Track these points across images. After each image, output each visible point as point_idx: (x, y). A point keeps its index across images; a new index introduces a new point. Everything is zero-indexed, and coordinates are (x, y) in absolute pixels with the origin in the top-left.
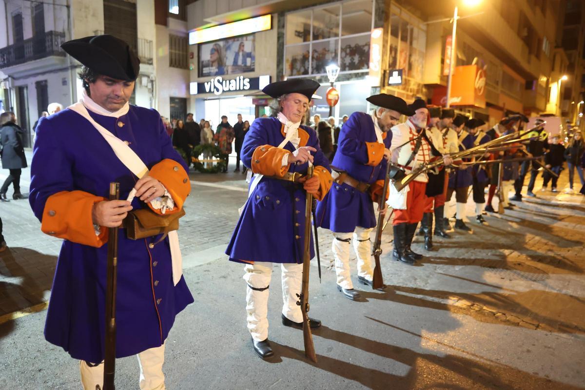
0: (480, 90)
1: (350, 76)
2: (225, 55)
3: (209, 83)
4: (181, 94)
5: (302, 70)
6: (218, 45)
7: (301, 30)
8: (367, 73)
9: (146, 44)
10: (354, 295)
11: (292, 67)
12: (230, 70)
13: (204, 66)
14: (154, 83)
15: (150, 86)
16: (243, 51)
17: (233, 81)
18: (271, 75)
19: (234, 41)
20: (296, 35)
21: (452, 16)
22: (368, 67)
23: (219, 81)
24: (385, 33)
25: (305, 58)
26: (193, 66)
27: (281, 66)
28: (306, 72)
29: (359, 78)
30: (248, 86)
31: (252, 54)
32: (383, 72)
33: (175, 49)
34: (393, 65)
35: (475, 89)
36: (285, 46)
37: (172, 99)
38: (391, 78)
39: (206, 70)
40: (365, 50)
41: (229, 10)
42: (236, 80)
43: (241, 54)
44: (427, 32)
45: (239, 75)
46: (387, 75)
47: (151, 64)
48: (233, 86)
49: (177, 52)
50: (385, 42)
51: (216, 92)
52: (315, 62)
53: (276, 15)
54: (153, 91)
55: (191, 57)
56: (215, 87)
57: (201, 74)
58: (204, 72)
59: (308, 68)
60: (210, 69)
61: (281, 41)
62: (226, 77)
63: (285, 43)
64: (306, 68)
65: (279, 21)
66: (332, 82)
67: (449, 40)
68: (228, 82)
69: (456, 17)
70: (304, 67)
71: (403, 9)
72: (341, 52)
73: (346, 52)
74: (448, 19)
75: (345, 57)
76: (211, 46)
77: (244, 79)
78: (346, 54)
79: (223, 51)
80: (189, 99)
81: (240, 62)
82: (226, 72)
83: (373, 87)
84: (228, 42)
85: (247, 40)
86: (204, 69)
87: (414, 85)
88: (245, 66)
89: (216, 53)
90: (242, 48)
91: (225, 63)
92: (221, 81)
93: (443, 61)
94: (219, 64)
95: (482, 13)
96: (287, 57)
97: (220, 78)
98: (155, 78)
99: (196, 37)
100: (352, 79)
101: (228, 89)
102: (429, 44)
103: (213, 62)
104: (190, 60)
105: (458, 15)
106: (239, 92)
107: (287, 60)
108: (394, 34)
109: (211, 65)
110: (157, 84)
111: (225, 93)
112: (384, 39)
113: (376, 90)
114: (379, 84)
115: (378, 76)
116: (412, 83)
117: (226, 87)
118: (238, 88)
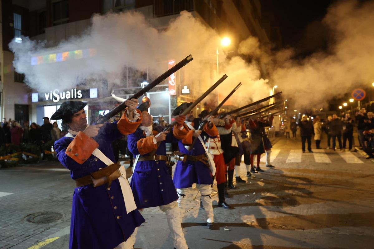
3: (48, 94)
4: (25, 102)
5: (122, 85)
8: (167, 87)
17: (68, 92)
18: (98, 89)
21: (215, 53)
22: (168, 83)
23: (56, 92)
28: (125, 86)
29: (162, 90)
30: (80, 96)
32: (177, 86)
37: (17, 107)
38: (183, 90)
42: (71, 92)
45: (74, 88)
46: (180, 88)
47: (0, 80)
48: (69, 95)
52: (131, 79)
56: (53, 97)
59: (126, 83)
69: (217, 54)
72: (149, 73)
73: (152, 73)
74: (213, 54)
77: (77, 91)
80: (31, 106)
83: (172, 96)
92: (58, 92)
95: (233, 51)
97: (58, 90)
98: (2, 90)
99: (36, 61)
101: (64, 98)
110: (4, 96)
113: (174, 97)
114: (175, 94)
115: (174, 89)
116: (195, 92)
117: (63, 96)
118: (72, 97)
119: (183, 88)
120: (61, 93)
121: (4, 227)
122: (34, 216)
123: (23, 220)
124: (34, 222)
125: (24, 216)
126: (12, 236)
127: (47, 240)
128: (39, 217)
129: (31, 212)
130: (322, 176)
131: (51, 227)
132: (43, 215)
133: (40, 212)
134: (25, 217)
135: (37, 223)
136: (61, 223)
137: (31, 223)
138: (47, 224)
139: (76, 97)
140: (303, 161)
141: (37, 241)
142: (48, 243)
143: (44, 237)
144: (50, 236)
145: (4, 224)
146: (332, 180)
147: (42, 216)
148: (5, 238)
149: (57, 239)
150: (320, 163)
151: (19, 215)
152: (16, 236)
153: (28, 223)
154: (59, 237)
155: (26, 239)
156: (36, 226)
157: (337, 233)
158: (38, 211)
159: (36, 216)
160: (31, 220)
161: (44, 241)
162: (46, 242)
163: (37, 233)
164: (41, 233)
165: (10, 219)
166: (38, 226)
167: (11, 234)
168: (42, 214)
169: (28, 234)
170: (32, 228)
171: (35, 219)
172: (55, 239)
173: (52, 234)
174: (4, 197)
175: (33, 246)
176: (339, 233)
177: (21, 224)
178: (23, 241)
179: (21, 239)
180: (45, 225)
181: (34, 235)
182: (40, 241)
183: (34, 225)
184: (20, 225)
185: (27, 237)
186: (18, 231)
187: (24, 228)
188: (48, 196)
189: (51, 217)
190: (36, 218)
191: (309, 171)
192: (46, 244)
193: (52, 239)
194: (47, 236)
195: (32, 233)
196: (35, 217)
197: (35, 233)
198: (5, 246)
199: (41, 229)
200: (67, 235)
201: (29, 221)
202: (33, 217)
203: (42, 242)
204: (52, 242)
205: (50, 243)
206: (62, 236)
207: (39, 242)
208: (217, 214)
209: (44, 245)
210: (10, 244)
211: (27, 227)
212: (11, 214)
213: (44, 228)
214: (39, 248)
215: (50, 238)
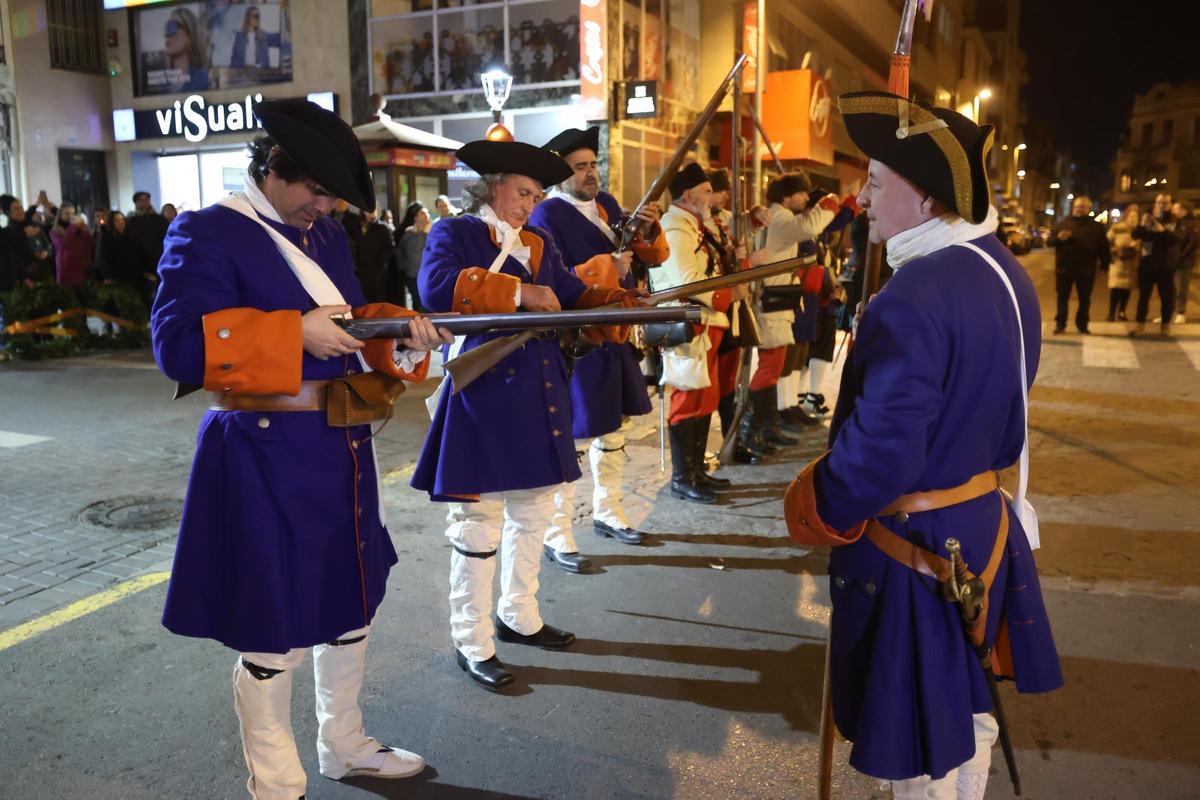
0: (821, 125)
1: (537, 96)
2: (208, 40)
3: (169, 113)
4: (92, 140)
5: (417, 80)
6: (188, 12)
8: (576, 90)
11: (391, 73)
12: (223, 79)
13: (148, 67)
14: (11, 111)
16: (256, 28)
17: (234, 107)
18: (336, 92)
22: (578, 76)
23: (195, 107)
25: (421, 51)
26: (119, 67)
27: (360, 69)
28: (427, 86)
29: (558, 100)
31: (283, 37)
32: (612, 87)
33: (65, 23)
34: (632, 69)
35: (811, 123)
36: (369, 21)
37: (66, 156)
38: (631, 101)
39: (155, 78)
40: (566, 35)
42: (243, 105)
43: (251, 36)
45: (252, 90)
46: (622, 95)
47: (2, 60)
48: (236, 118)
49: (70, 28)
50: (612, 15)
51: (188, 135)
52: (447, 60)
54: (9, 131)
55: (111, 41)
56: (185, 122)
57: (141, 88)
58: (151, 82)
59: (432, 74)
60: (166, 75)
61: (356, 8)
62: (215, 95)
63: (368, 14)
64: (427, 73)
66: (497, 109)
67: (750, 12)
68: (221, 109)
70: (422, 73)
72: (512, 38)
73: (522, 37)
75: (522, 51)
76: (167, 14)
78: (524, 44)
79: (202, 30)
80: (113, 153)
81: (250, 58)
82: (214, 85)
84: (213, 10)
85: (265, 2)
86: (150, 74)
87: (680, 114)
88: (266, 66)
89: (181, 32)
90: (253, 21)
91: (211, 61)
92: (202, 106)
94: (191, 61)
96: (377, 47)
97: (199, 99)
98: (14, 99)
100: (542, 103)
101: (222, 128)
103: (175, 56)
104: (109, 52)
107: (377, 56)
109: (168, 63)
111: (213, 138)
112: (609, 8)
114: (603, 116)
115: (600, 98)
116: (676, 110)
117: (217, 121)
118: (250, 125)
119: (631, 94)
120: (211, 110)
121: (16, 536)
122: (109, 506)
123: (76, 517)
124: (108, 526)
125: (79, 506)
126: (41, 561)
127: (143, 578)
128: (126, 511)
129: (101, 496)
130: (1092, 411)
131: (160, 541)
132: (141, 506)
133: (129, 497)
134: (81, 511)
135: (119, 527)
137: (101, 528)
138: (150, 532)
141: (112, 579)
142: (146, 586)
143: (135, 568)
144: (153, 568)
145: (18, 527)
146: (1124, 424)
147: (135, 509)
148: (16, 567)
151: (63, 501)
152: (49, 564)
153: (91, 526)
155: (79, 575)
156: (113, 535)
157: (1086, 590)
158: (124, 492)
159: (117, 509)
160: (101, 520)
161: (135, 581)
162: (142, 584)
163: (116, 558)
164: (128, 556)
165: (36, 512)
166: (120, 536)
167: (35, 557)
168: (138, 502)
169: (91, 559)
170: (100, 542)
171: (112, 516)
173: (161, 561)
174: (22, 448)
175: (100, 592)
176: (1092, 592)
177: (70, 529)
178: (70, 579)
179: (65, 571)
180: (143, 533)
181: (105, 562)
182: (122, 578)
183: (110, 534)
184: (66, 531)
185: (84, 566)
186: (56, 548)
187: (74, 542)
188: (161, 449)
189: (163, 511)
190: (116, 513)
192: (140, 589)
193: (159, 575)
194: (147, 565)
195: (102, 555)
196: (113, 511)
197: (110, 557)
198: (15, 590)
199: (129, 546)
201: (94, 520)
202: (107, 510)
203: (129, 583)
204: (161, 584)
205: (153, 587)
207: (119, 583)
208: (696, 521)
209: (134, 592)
210: (31, 585)
211: (86, 539)
212: (41, 498)
213: (140, 543)
214: (116, 600)
215: (154, 572)
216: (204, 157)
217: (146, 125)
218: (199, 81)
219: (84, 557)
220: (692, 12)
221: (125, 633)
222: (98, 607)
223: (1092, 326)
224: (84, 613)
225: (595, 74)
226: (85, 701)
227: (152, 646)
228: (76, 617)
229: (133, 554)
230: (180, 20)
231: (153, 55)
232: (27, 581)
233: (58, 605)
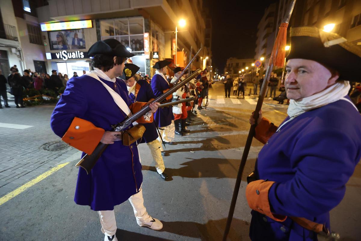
0: (185, 61)
2: (66, 39)
3: (59, 54)
4: (41, 59)
6: (61, 33)
7: (108, 29)
8: (144, 53)
9: (11, 28)
10: (164, 154)
12: (70, 47)
13: (53, 44)
14: (21, 52)
15: (18, 53)
16: (77, 37)
17: (73, 53)
19: (71, 32)
20: (106, 32)
21: (175, 31)
22: (144, 50)
23: (64, 53)
24: (150, 35)
26: (46, 44)
29: (140, 55)
30: (83, 56)
31: (83, 40)
32: (150, 53)
33: (32, 33)
34: (153, 50)
35: (184, 61)
36: (101, 37)
37: (35, 62)
38: (154, 55)
39: (55, 46)
40: (141, 42)
41: (67, 14)
42: (75, 53)
43: (76, 39)
44: (165, 36)
45: (77, 50)
46: (152, 54)
47: (17, 40)
48: (74, 56)
49: (34, 35)
50: (150, 39)
51: (64, 59)
53: (94, 21)
54: (21, 57)
55: (44, 38)
56: (63, 56)
57: (52, 48)
58: (54, 47)
61: (99, 34)
62: (68, 51)
63: (101, 35)
65: (96, 24)
67: (174, 40)
68: (70, 53)
69: (176, 32)
71: (156, 25)
72: (131, 42)
73: (133, 42)
74: (173, 32)
75: (133, 44)
76: (57, 33)
77: (80, 52)
78: (133, 43)
79: (65, 37)
80: (47, 62)
81: (76, 43)
82: (68, 48)
83: (147, 59)
84: (67, 32)
85: (79, 32)
87: (162, 58)
88: (80, 45)
89: (60, 37)
90: (76, 36)
91: (67, 44)
92: (66, 53)
93: (172, 49)
94: (63, 44)
97: (65, 51)
98: (21, 49)
99: (45, 27)
100: (138, 55)
101: (71, 58)
102: (166, 42)
103: (59, 42)
104: (44, 40)
105: (177, 30)
106: (78, 59)
108: (153, 36)
110: (23, 53)
111: (69, 59)
112: (149, 38)
114: (149, 58)
115: (148, 54)
116: (161, 58)
117: (70, 56)
118: (77, 57)
119: (154, 54)
120: (68, 54)
121: (23, 155)
123: (40, 148)
124: (48, 150)
125: (41, 145)
126: (29, 163)
127: (58, 166)
128: (53, 145)
129: (47, 142)
131: (62, 154)
132: (57, 144)
133: (54, 141)
134: (41, 146)
135: (51, 150)
136: (71, 150)
137: (46, 151)
138: (60, 151)
139: (79, 57)
140: (226, 103)
141: (50, 167)
142: (59, 168)
143: (56, 163)
144: (61, 162)
145: (23, 153)
147: (55, 145)
148: (21, 165)
149: (67, 165)
150: (236, 104)
151: (36, 144)
152: (32, 163)
153: (44, 151)
154: (68, 163)
155: (41, 166)
156: (50, 153)
158: (53, 140)
159: (51, 145)
160: (47, 149)
161: (56, 167)
162: (58, 168)
163: (51, 160)
165: (29, 148)
166: (52, 153)
167: (28, 161)
168: (56, 143)
169: (44, 161)
170: (47, 155)
171: (50, 147)
172: (65, 164)
173: (63, 160)
174: (25, 129)
175: (47, 171)
177: (38, 152)
178: (38, 168)
179: (36, 165)
180: (58, 152)
181: (48, 161)
182: (53, 166)
185: (41, 163)
186: (34, 158)
187: (39, 156)
189: (63, 145)
190: (51, 146)
191: (231, 109)
192: (58, 170)
194: (59, 161)
195: (47, 159)
198: (21, 173)
199: (54, 156)
200: (75, 160)
201: (45, 149)
202: (48, 145)
204: (63, 167)
205: (61, 169)
206: (72, 161)
207: (52, 168)
209: (56, 171)
210: (26, 171)
211: (43, 155)
212: (30, 143)
213: (57, 155)
214: (51, 174)
215: (62, 164)
216: (67, 63)
217: (54, 56)
218: (65, 47)
219: (42, 160)
220: (163, 40)
221: (54, 186)
222: (46, 177)
223: (231, 96)
224: (42, 179)
225: (147, 50)
226: (41, 214)
227: (62, 190)
228: (39, 181)
229: (55, 158)
230: (60, 35)
231: (54, 41)
232: (25, 170)
233: (34, 177)
